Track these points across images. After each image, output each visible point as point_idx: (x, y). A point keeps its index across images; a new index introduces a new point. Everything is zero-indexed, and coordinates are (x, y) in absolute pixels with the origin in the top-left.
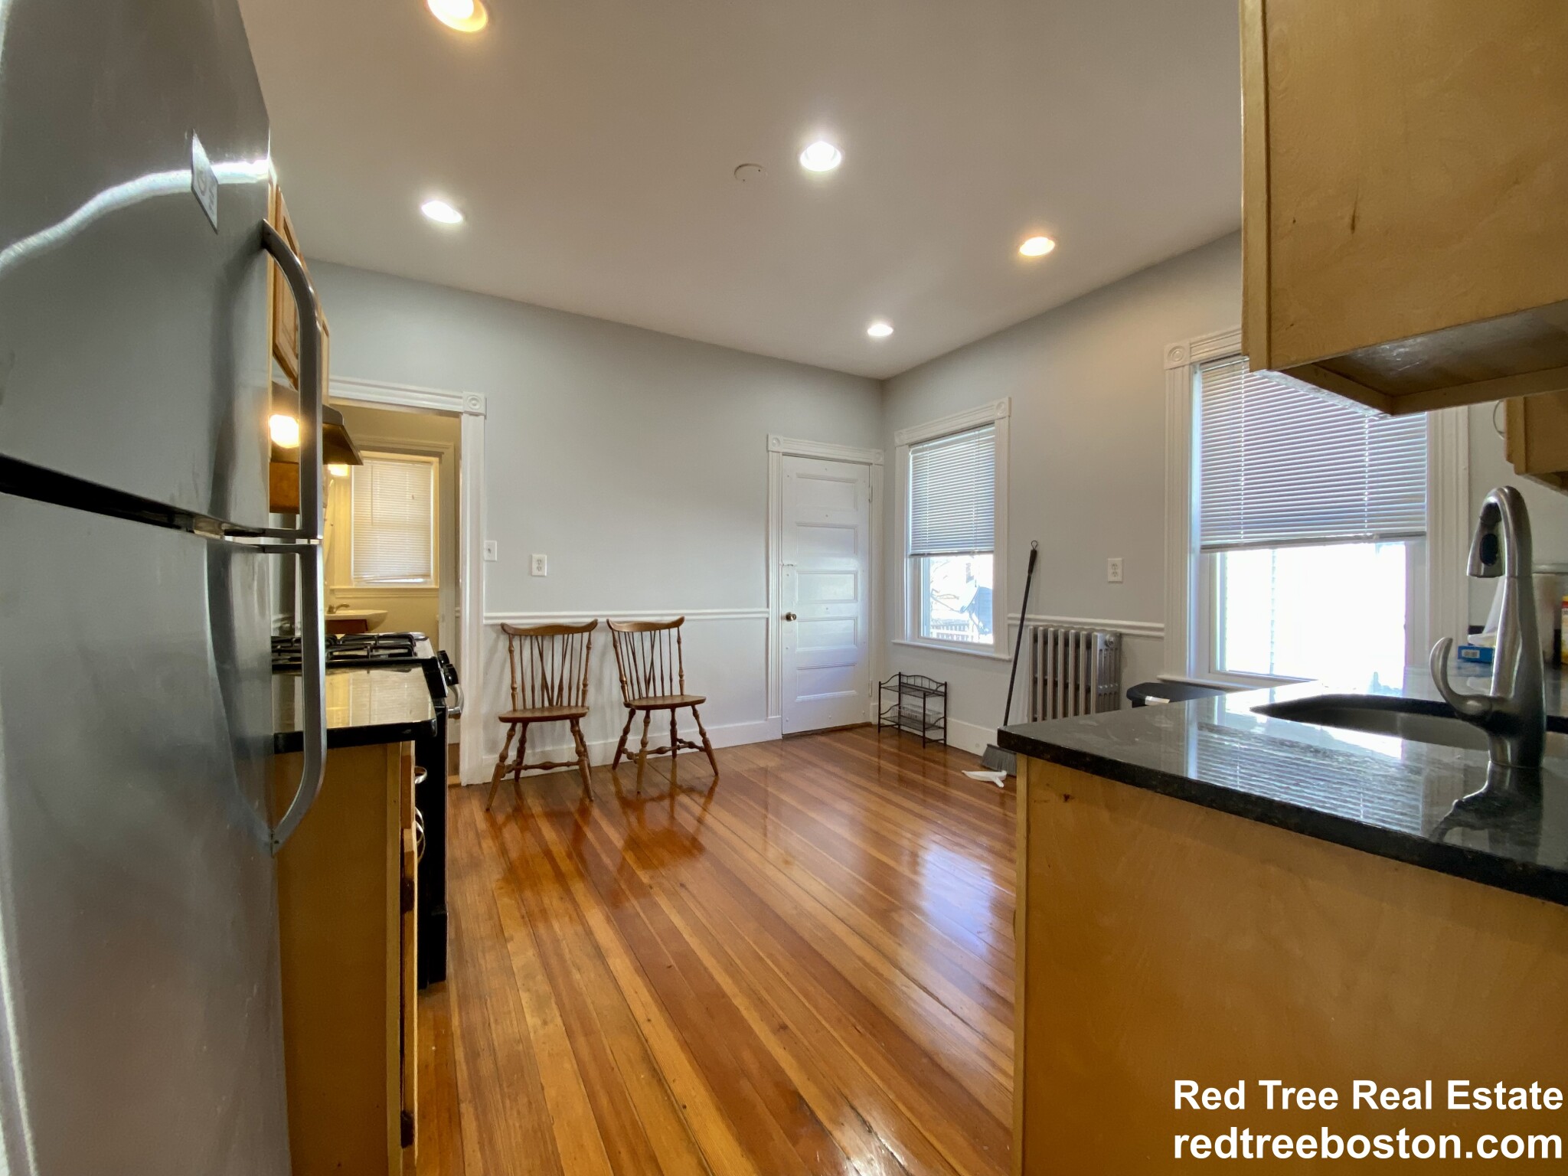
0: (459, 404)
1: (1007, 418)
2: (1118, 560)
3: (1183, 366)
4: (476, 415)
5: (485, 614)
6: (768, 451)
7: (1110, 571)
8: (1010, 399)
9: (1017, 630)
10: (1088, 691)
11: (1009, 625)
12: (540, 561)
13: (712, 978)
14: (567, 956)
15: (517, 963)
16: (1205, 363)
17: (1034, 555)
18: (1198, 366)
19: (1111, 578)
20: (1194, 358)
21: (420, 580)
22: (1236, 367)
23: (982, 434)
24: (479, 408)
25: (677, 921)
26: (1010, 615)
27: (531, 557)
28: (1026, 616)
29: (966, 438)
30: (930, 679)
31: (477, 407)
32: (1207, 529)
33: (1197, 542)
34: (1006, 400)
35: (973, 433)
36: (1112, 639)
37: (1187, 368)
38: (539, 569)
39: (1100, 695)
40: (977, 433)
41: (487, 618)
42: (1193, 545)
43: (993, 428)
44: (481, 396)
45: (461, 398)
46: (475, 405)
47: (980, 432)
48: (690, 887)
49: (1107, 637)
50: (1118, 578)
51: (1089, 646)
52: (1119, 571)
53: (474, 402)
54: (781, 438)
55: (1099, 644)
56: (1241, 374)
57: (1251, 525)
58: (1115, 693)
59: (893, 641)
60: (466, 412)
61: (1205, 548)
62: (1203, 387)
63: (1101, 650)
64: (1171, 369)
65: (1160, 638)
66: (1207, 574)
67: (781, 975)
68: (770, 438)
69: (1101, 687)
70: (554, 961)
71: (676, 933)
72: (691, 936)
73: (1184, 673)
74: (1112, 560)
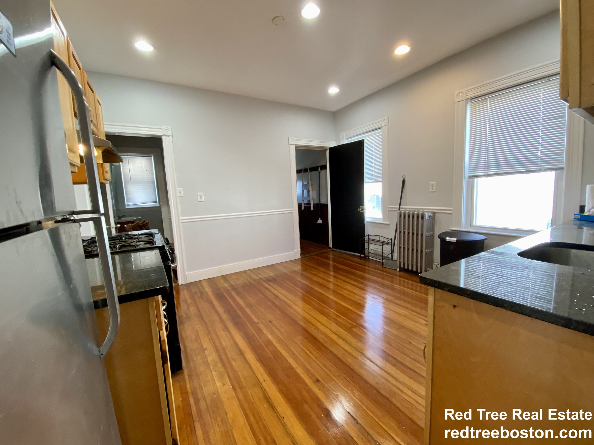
0: (161, 132)
1: (387, 126)
2: (434, 183)
3: (463, 100)
4: (169, 136)
5: (181, 218)
6: (289, 144)
7: (431, 187)
8: (388, 118)
10: (422, 235)
11: (389, 210)
12: (201, 195)
13: (287, 361)
14: (229, 355)
15: (210, 359)
16: (472, 99)
17: (404, 181)
18: (469, 100)
19: (431, 190)
20: (468, 97)
21: (154, 204)
22: (485, 100)
23: (377, 133)
24: (169, 133)
25: (270, 337)
26: (389, 206)
27: (197, 194)
31: (168, 133)
32: (471, 169)
33: (467, 174)
34: (386, 118)
35: (372, 133)
36: (432, 215)
37: (464, 101)
38: (201, 198)
39: (427, 237)
40: (374, 132)
41: (182, 220)
42: (465, 176)
43: (382, 130)
44: (170, 127)
45: (161, 129)
46: (167, 132)
47: (376, 132)
48: (273, 322)
49: (430, 214)
50: (434, 190)
51: (423, 218)
52: (434, 187)
53: (167, 130)
54: (294, 138)
55: (426, 217)
56: (487, 103)
57: (490, 167)
58: (433, 235)
60: (164, 135)
61: (470, 177)
62: (471, 109)
63: (427, 219)
64: (458, 102)
65: (451, 213)
66: (471, 187)
67: (314, 358)
68: (290, 138)
69: (427, 234)
70: (224, 357)
71: (270, 343)
72: (276, 343)
73: (461, 227)
74: (431, 183)
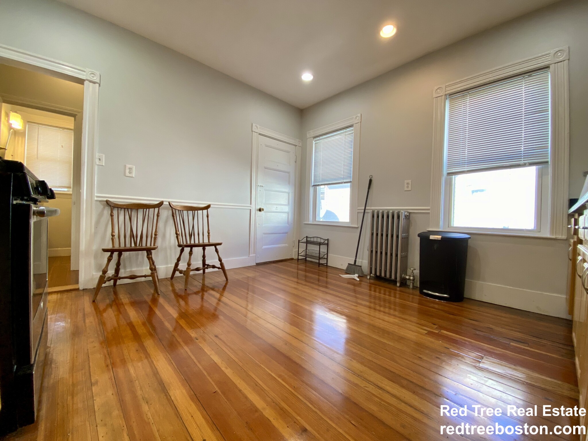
0: (84, 75)
1: (360, 123)
2: (409, 181)
3: (442, 96)
4: (94, 83)
5: (96, 194)
6: (252, 131)
7: (406, 185)
8: (361, 115)
9: (362, 214)
10: (397, 237)
11: (358, 212)
12: (130, 169)
14: (139, 393)
16: (451, 95)
17: (371, 181)
18: (448, 96)
19: (406, 189)
20: (447, 93)
21: (66, 189)
22: (465, 96)
23: (347, 131)
24: (96, 79)
26: (359, 208)
27: (125, 166)
28: (367, 208)
29: (340, 133)
30: (321, 238)
31: (95, 78)
32: (449, 166)
34: (359, 115)
35: (343, 131)
36: (408, 214)
37: (443, 97)
38: (130, 173)
39: (403, 238)
40: (345, 131)
41: (98, 197)
42: (444, 173)
43: (353, 128)
44: (98, 73)
45: (84, 71)
46: (93, 77)
47: (346, 130)
48: (221, 337)
49: (406, 213)
50: (410, 189)
51: (398, 217)
52: (410, 186)
53: (92, 75)
54: (258, 126)
55: (402, 217)
56: (467, 99)
57: (470, 163)
58: (407, 238)
59: (304, 223)
60: (87, 80)
61: (449, 174)
62: (450, 105)
63: (404, 219)
64: (436, 97)
65: (428, 213)
66: (449, 185)
68: (254, 125)
69: (403, 235)
70: (128, 398)
72: (226, 368)
73: (439, 228)
74: (406, 181)
